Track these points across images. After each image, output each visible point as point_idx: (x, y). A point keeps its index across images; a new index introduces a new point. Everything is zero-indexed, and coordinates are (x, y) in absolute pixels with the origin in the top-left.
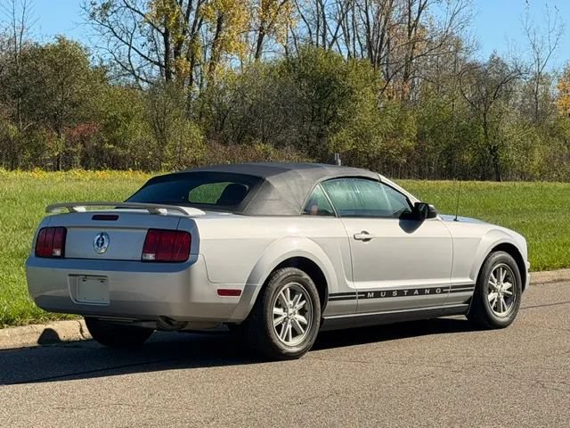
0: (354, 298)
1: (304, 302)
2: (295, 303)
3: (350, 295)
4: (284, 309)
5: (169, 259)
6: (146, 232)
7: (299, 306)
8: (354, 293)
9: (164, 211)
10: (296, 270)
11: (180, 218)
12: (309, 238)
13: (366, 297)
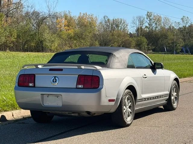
0: (142, 101)
1: (131, 103)
2: (128, 104)
3: (142, 100)
4: (126, 106)
5: (90, 87)
6: (78, 76)
7: (129, 105)
8: (142, 99)
9: (83, 67)
10: (129, 90)
11: (93, 70)
12: (132, 78)
13: (145, 100)
